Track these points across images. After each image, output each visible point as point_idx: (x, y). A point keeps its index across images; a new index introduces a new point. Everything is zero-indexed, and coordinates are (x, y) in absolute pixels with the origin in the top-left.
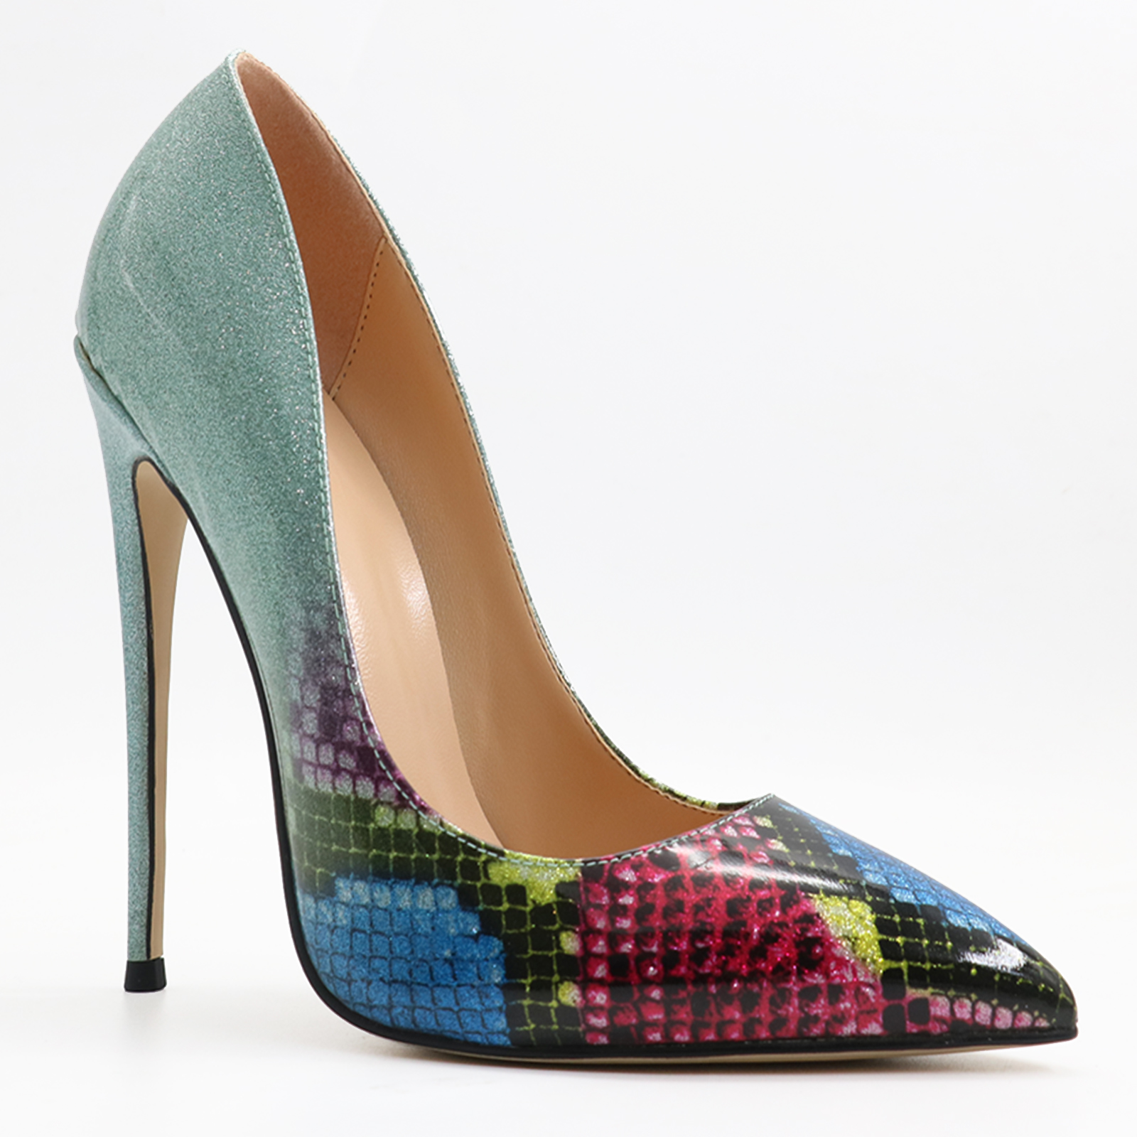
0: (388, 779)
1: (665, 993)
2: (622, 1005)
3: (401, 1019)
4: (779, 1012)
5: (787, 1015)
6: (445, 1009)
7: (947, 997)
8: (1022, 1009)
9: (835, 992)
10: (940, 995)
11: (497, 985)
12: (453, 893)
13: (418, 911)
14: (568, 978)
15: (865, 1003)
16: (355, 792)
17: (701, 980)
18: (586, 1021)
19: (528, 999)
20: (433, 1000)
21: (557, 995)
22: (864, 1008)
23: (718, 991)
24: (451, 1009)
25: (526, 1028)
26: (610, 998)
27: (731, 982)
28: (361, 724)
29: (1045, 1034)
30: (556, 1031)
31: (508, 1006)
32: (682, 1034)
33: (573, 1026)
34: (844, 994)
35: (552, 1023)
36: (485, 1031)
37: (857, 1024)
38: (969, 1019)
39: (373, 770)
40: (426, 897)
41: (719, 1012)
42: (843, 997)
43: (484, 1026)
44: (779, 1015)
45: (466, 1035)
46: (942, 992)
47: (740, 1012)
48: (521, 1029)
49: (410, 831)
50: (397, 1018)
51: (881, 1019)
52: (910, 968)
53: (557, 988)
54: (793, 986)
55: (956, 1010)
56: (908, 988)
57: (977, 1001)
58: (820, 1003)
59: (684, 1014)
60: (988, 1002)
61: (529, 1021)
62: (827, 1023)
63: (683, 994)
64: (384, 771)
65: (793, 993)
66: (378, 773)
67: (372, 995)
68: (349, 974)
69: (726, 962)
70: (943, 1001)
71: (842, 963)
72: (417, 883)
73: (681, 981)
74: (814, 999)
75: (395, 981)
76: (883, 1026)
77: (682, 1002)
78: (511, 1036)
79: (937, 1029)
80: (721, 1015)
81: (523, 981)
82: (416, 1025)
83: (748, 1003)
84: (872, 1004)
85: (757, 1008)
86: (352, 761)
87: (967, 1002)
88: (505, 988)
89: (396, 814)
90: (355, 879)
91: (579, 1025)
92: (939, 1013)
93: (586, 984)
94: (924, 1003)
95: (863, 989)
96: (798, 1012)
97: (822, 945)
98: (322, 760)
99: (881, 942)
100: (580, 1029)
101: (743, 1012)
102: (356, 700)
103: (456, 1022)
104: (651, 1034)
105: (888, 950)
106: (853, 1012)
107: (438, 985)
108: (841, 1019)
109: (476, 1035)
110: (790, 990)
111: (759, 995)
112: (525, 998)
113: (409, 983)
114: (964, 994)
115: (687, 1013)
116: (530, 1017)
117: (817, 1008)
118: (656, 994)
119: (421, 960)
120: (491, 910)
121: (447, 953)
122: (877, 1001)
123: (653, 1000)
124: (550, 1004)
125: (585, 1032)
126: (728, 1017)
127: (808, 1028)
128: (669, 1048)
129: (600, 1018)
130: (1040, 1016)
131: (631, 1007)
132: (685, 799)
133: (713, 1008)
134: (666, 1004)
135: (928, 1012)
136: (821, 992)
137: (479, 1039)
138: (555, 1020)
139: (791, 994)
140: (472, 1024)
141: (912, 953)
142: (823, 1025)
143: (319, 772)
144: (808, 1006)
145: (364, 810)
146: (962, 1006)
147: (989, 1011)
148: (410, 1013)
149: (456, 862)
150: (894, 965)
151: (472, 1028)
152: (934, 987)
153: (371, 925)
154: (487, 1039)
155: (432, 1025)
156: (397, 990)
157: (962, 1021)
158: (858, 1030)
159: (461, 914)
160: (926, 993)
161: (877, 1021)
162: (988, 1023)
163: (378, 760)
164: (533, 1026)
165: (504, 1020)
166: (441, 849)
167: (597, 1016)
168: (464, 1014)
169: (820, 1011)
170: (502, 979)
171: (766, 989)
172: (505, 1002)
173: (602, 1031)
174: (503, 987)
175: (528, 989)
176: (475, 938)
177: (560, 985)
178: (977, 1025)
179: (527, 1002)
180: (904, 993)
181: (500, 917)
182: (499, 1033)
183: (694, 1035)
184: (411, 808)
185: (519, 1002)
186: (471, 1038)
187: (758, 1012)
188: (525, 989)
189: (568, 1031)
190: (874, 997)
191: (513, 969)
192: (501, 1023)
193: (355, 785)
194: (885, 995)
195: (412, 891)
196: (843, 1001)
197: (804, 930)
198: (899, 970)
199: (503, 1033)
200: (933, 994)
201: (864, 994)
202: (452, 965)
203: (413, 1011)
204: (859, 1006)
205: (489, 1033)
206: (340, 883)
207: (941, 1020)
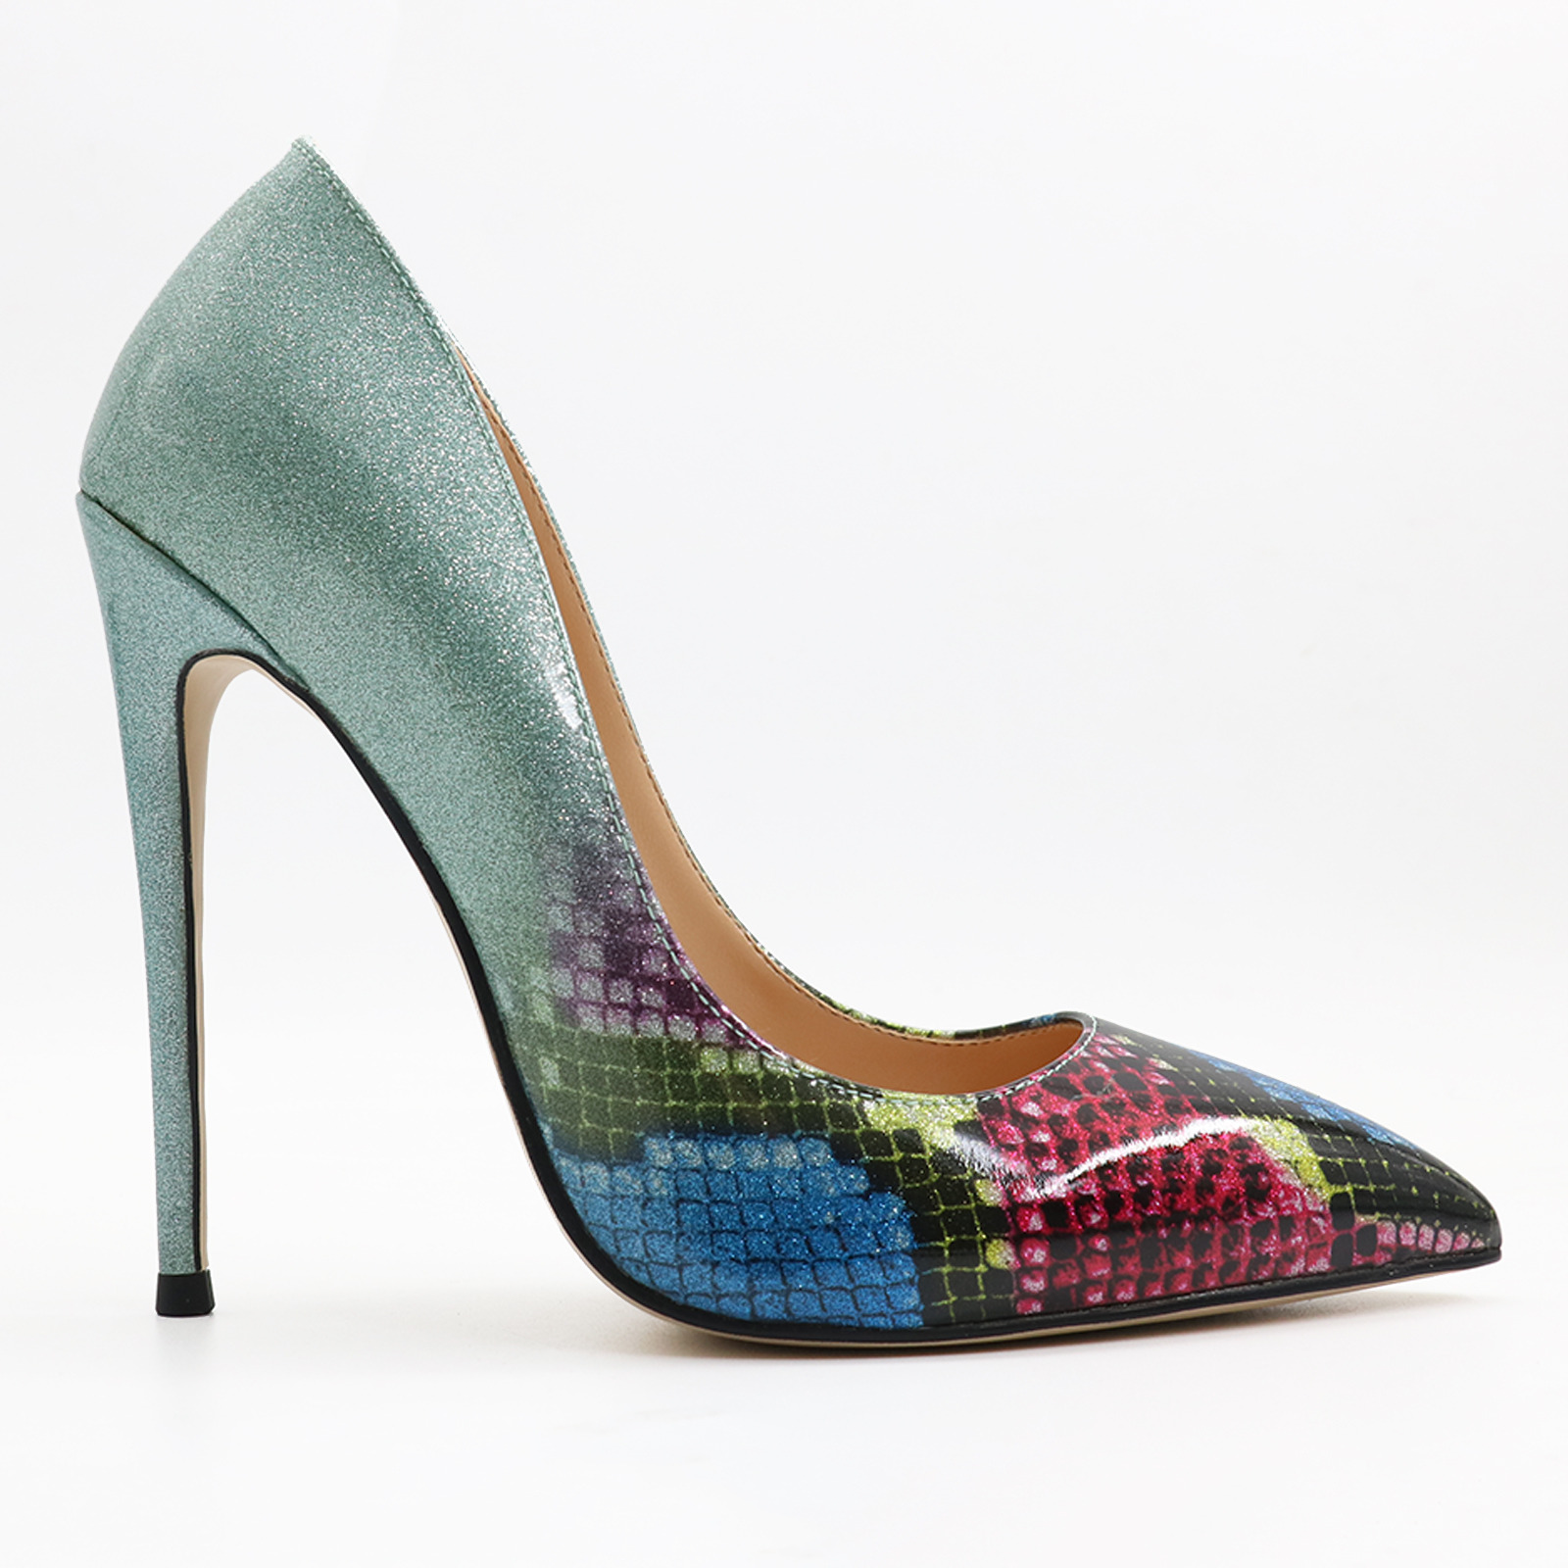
0: (715, 1016)
1: (1112, 1242)
2: (1061, 1262)
3: (769, 1308)
4: (1232, 1254)
5: (1239, 1257)
6: (832, 1289)
7: (1394, 1221)
8: (1461, 1229)
9: (1287, 1225)
10: (1387, 1219)
11: (904, 1251)
12: (824, 1146)
13: (775, 1170)
14: (996, 1234)
15: (1315, 1235)
16: (667, 1032)
17: (1150, 1224)
18: (1020, 1285)
19: (948, 1265)
20: (816, 1279)
21: (985, 1257)
22: (1315, 1241)
23: (1168, 1236)
24: (842, 1289)
25: (946, 1302)
26: (1051, 1254)
27: (1180, 1225)
28: (669, 952)
29: (1482, 1255)
30: (982, 1301)
31: (921, 1277)
32: (1127, 1292)
33: (1003, 1293)
34: (1295, 1227)
35: (979, 1293)
36: (891, 1311)
37: (1306, 1261)
38: (1412, 1246)
39: (692, 1006)
40: (788, 1154)
41: (1170, 1260)
42: (1294, 1231)
43: (889, 1305)
44: (1230, 1258)
45: (864, 1320)
46: (1389, 1216)
47: (1190, 1258)
48: (940, 1304)
49: (752, 1076)
50: (763, 1308)
51: (1329, 1253)
52: (1355, 1191)
53: (984, 1249)
54: (1246, 1221)
55: (1402, 1236)
56: (1356, 1214)
57: (1421, 1224)
58: (1272, 1239)
59: (1132, 1267)
60: (1431, 1225)
61: (949, 1293)
62: (1277, 1262)
63: (1131, 1242)
64: (707, 1007)
65: (1246, 1230)
66: (698, 1010)
67: (721, 1281)
68: (679, 1257)
69: (1173, 1201)
70: (1390, 1226)
71: (1290, 1191)
72: (772, 1136)
73: (1127, 1228)
74: (1266, 1236)
75: (756, 1260)
76: (1331, 1262)
77: (1130, 1252)
78: (923, 1314)
79: (1382, 1259)
80: (1173, 1264)
81: (941, 1244)
82: (789, 1313)
83: (1200, 1246)
84: (1323, 1236)
85: (1208, 1252)
86: (660, 997)
87: (1412, 1226)
88: (917, 1255)
89: (731, 1057)
90: (678, 1138)
91: (1012, 1292)
92: (1386, 1241)
93: (1020, 1240)
94: (1372, 1230)
95: (1314, 1219)
96: (1250, 1252)
97: (1267, 1173)
98: (614, 998)
99: (1322, 1164)
100: (1012, 1297)
101: (1195, 1258)
102: (657, 925)
103: (851, 1304)
104: (1091, 1295)
105: (1332, 1174)
106: (1303, 1247)
107: (821, 1260)
108: (1290, 1257)
109: (878, 1319)
110: (1241, 1227)
111: (1210, 1236)
112: (944, 1265)
113: (777, 1261)
114: (1409, 1217)
115: (1135, 1265)
116: (950, 1289)
117: (1270, 1245)
118: (1101, 1244)
119: (791, 1230)
120: (880, 1161)
121: (829, 1219)
122: (1327, 1232)
123: (1099, 1252)
124: (977, 1269)
125: (1016, 1300)
126: (1178, 1265)
127: (1256, 1270)
128: (1111, 1309)
129: (1038, 1281)
130: (1477, 1236)
131: (1074, 1263)
132: (903, 1030)
133: (1163, 1256)
134: (1114, 1257)
135: (1375, 1239)
136: (1272, 1226)
137: (881, 1322)
138: (982, 1288)
139: (1243, 1231)
140: (871, 1303)
141: (1354, 1174)
142: (1273, 1265)
143: (610, 1013)
144: (1260, 1244)
145: (683, 1055)
146: (1408, 1231)
147: (1432, 1232)
148: (783, 1299)
149: (821, 1108)
150: (1339, 1190)
151: (873, 1310)
152: (1381, 1212)
153: (708, 1192)
154: (893, 1321)
155: (815, 1310)
156: (759, 1271)
157: (1407, 1247)
158: (1306, 1268)
159: (839, 1170)
160: (1374, 1219)
161: (1325, 1256)
162: (1429, 1248)
163: (697, 994)
164: (954, 1299)
165: (915, 1293)
166: (798, 1094)
167: (1034, 1278)
168: (861, 1294)
169: (1272, 1249)
170: (911, 1244)
171: (1216, 1230)
172: (917, 1272)
173: (1037, 1296)
174: (912, 1253)
175: (947, 1252)
176: (865, 1196)
177: (987, 1244)
178: (1419, 1250)
179: (946, 1270)
180: (1353, 1220)
181: (894, 1170)
182: (910, 1311)
183: (1139, 1291)
184: (751, 1048)
185: (936, 1270)
186: (871, 1322)
187: (1210, 1256)
188: (943, 1253)
189: (997, 1300)
190: (1324, 1228)
191: (924, 1229)
192: (912, 1299)
193: (666, 1025)
194: (1335, 1225)
195: (767, 1147)
196: (1295, 1236)
197: (1244, 1157)
198: (1346, 1194)
199: (915, 1311)
200: (1380, 1219)
201: (1316, 1225)
202: (837, 1232)
203: (787, 1297)
204: (1310, 1240)
205: (896, 1313)
206: (653, 1145)
207: (1386, 1248)
